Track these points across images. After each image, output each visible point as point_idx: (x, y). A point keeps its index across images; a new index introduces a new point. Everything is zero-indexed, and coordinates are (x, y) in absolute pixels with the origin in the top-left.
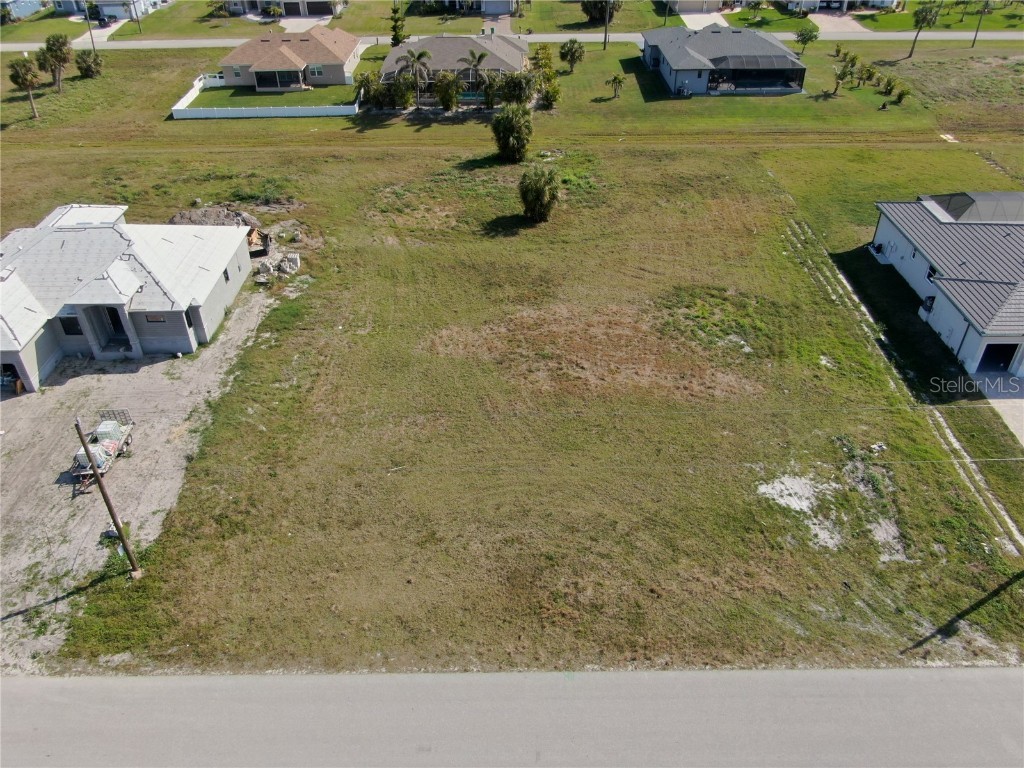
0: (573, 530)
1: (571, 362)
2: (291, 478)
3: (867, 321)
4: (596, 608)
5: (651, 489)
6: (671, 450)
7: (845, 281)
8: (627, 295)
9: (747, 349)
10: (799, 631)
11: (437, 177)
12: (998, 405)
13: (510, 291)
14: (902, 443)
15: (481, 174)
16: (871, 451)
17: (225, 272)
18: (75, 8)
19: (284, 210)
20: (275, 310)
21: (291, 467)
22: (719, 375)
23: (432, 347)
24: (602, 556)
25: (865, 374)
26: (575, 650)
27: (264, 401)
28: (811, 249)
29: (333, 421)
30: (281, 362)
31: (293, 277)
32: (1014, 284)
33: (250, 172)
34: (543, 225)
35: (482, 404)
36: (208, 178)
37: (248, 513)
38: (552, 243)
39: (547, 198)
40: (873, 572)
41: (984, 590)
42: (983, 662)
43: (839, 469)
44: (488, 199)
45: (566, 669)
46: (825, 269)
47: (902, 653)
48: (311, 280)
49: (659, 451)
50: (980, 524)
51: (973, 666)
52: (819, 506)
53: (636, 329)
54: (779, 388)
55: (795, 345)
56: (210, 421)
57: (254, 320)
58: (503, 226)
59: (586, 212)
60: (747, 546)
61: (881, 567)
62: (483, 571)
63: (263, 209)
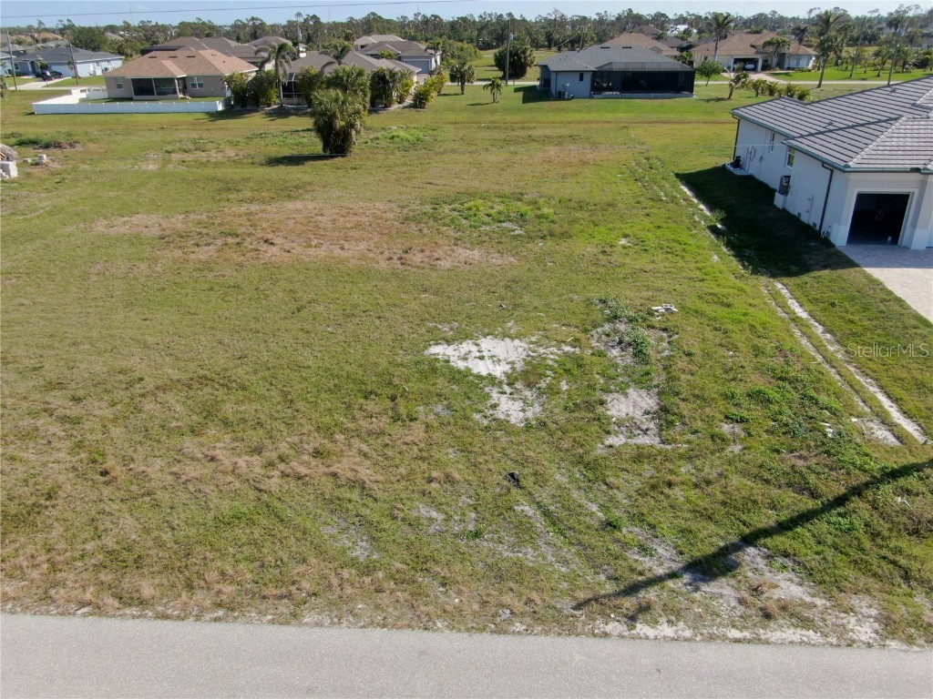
1: (262, 239)
3: (702, 214)
5: (243, 345)
6: (321, 309)
7: (686, 190)
8: (392, 197)
9: (518, 233)
11: (252, 136)
12: (877, 272)
14: (708, 308)
16: (650, 313)
22: (459, 250)
23: (90, 227)
24: (63, 419)
32: (896, 119)
38: (338, 168)
40: (579, 460)
43: (586, 332)
46: (664, 182)
47: (579, 604)
50: (823, 398)
51: (756, 641)
52: (526, 373)
54: (541, 261)
55: (589, 230)
58: (291, 160)
60: (349, 416)
63: (39, 150)
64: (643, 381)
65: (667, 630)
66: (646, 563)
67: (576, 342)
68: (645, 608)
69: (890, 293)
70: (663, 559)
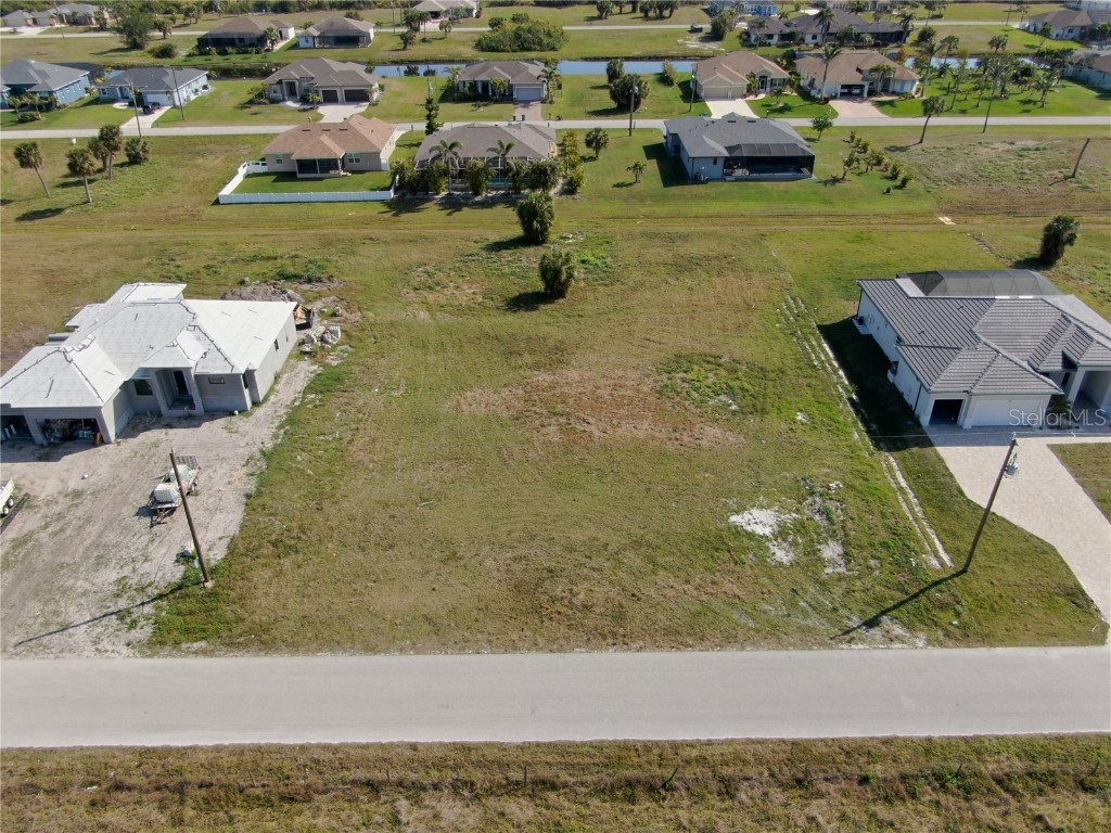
0: (571, 550)
1: (579, 418)
2: (335, 512)
3: (842, 383)
4: (587, 607)
5: (639, 518)
6: (659, 488)
7: (828, 349)
8: (633, 362)
9: (734, 407)
10: (751, 624)
11: (465, 258)
12: (943, 451)
13: (528, 358)
14: (857, 483)
15: (506, 254)
16: (829, 489)
17: (276, 342)
18: (120, 95)
19: (325, 288)
20: (319, 375)
21: (336, 503)
22: (706, 428)
23: (458, 407)
24: (593, 569)
25: (834, 428)
26: (567, 639)
27: (311, 451)
28: (802, 322)
29: (371, 466)
30: (325, 419)
31: (335, 347)
32: (959, 349)
33: (293, 253)
34: (561, 301)
35: (499, 452)
36: (254, 259)
37: (299, 538)
38: (569, 316)
39: (564, 277)
40: (817, 581)
41: (907, 594)
42: (897, 645)
43: (800, 503)
44: (512, 277)
45: (560, 651)
46: (812, 338)
47: (831, 639)
48: (350, 349)
49: (649, 489)
50: (912, 544)
51: (889, 648)
52: (780, 532)
53: (638, 391)
54: (758, 439)
55: (776, 404)
56: (264, 467)
57: (300, 383)
58: (525, 302)
59: (601, 288)
60: (715, 562)
61: (825, 577)
62: (495, 581)
63: (306, 287)
64: (833, 535)
65: (861, 646)
66: (850, 624)
67: (797, 511)
68: (853, 638)
69: (947, 469)
70: (855, 621)
